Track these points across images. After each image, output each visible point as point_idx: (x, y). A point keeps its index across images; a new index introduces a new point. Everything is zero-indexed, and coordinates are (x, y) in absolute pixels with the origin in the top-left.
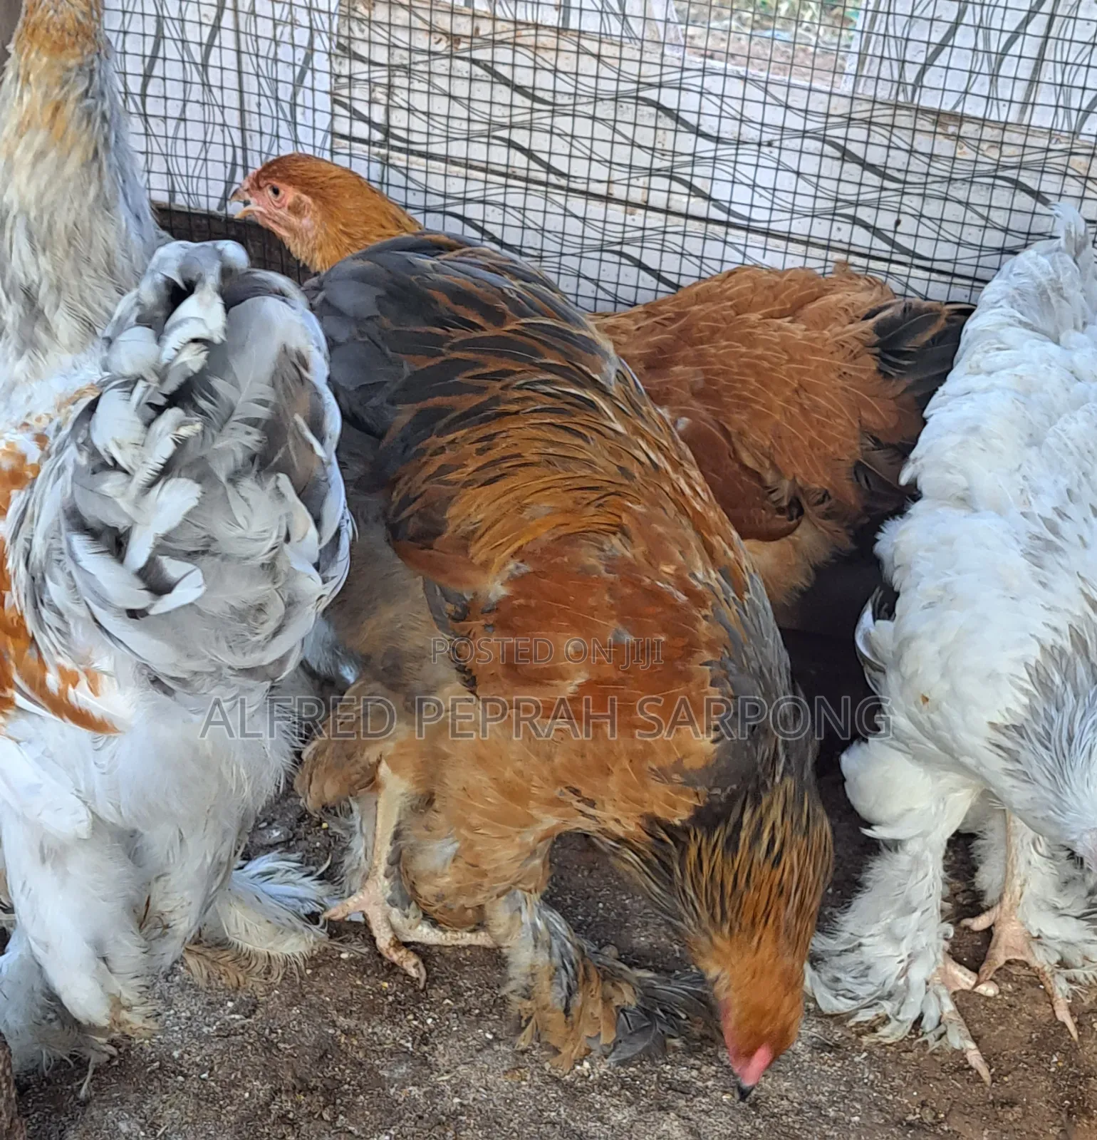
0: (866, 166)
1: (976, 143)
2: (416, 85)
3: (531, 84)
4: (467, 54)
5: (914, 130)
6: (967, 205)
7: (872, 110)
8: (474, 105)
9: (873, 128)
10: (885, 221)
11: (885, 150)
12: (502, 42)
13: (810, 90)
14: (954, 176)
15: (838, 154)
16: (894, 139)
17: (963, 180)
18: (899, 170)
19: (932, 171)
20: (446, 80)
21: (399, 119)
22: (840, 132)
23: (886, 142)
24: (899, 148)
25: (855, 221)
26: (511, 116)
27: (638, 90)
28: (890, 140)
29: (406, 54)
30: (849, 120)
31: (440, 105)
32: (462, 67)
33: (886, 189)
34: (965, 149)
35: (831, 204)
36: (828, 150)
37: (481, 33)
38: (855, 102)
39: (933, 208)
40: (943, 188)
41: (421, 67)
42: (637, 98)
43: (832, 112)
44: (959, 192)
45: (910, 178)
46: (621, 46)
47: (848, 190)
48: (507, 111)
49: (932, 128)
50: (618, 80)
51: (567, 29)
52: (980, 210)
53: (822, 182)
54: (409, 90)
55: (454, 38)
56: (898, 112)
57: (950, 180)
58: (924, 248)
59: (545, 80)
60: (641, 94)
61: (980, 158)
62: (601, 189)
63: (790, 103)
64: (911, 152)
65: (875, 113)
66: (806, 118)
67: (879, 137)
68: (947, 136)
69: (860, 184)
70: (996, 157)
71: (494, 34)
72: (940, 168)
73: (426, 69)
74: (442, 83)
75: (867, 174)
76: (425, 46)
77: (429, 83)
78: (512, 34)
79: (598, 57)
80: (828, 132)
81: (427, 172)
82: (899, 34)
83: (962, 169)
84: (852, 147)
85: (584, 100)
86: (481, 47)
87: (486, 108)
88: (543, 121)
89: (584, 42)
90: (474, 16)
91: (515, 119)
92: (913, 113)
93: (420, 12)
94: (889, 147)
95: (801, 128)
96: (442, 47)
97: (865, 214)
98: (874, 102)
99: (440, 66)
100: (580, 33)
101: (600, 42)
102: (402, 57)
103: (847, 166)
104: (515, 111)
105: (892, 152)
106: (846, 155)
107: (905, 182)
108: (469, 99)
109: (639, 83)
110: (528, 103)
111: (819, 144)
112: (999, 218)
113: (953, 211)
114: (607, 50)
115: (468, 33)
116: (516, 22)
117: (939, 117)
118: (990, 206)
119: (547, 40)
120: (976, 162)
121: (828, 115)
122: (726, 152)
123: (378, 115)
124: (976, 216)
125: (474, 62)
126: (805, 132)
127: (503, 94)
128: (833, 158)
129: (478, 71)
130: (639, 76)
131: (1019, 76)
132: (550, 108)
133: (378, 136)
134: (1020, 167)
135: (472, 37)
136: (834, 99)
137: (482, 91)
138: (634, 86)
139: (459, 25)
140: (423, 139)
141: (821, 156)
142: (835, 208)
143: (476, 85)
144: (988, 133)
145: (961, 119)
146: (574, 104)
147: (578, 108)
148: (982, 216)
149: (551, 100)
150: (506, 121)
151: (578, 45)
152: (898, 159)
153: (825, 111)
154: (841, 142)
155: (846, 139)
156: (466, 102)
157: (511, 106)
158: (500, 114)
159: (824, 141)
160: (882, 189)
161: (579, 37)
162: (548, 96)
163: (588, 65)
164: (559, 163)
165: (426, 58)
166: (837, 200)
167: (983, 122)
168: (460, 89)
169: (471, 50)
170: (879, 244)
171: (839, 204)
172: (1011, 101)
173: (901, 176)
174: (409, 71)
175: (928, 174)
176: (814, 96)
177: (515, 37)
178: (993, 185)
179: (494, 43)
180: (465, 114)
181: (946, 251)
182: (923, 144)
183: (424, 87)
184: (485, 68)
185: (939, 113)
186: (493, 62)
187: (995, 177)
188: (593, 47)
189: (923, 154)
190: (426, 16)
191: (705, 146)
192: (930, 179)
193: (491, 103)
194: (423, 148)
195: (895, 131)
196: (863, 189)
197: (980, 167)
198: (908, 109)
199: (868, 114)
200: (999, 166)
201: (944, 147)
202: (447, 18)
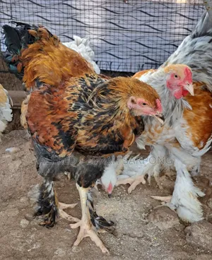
0: (111, 11)
1: (132, 4)
2: (17, 6)
3: (40, 3)
5: (119, 3)
6: (132, 16)
9: (111, 4)
10: (116, 22)
11: (114, 8)
18: (118, 11)
19: (124, 11)
21: (14, 14)
22: (105, 5)
24: (117, 7)
28: (115, 6)
30: (106, 3)
31: (22, 10)
34: (130, 5)
36: (103, 9)
39: (126, 18)
40: (127, 14)
44: (130, 14)
47: (108, 17)
53: (103, 16)
54: (15, 8)
57: (128, 12)
58: (125, 26)
59: (43, 2)
62: (58, 23)
64: (119, 7)
66: (97, 3)
68: (126, 3)
72: (126, 10)
73: (18, 3)
74: (22, 5)
75: (111, 13)
80: (102, 6)
83: (130, 10)
84: (107, 8)
85: (52, 5)
91: (38, 11)
97: (112, 21)
99: (21, 2)
103: (107, 12)
104: (38, 9)
106: (107, 10)
107: (119, 14)
108: (28, 8)
111: (101, 8)
112: (139, 18)
113: (130, 18)
118: (137, 16)
121: (102, 2)
122: (82, 12)
123: (9, 13)
126: (97, 6)
128: (104, 11)
129: (29, 2)
132: (45, 8)
133: (10, 18)
134: (141, 8)
143: (29, 5)
147: (51, 7)
148: (135, 18)
152: (117, 9)
154: (105, 7)
158: (35, 10)
160: (115, 15)
162: (44, 5)
164: (48, 19)
166: (106, 19)
168: (26, 6)
170: (116, 27)
174: (15, 4)
178: (137, 12)
180: (27, 11)
181: (129, 26)
182: (121, 5)
183: (19, 7)
187: (137, 10)
189: (122, 7)
191: (78, 11)
193: (33, 8)
195: (115, 4)
196: (111, 16)
197: (133, 9)
200: (137, 8)
201: (126, 6)
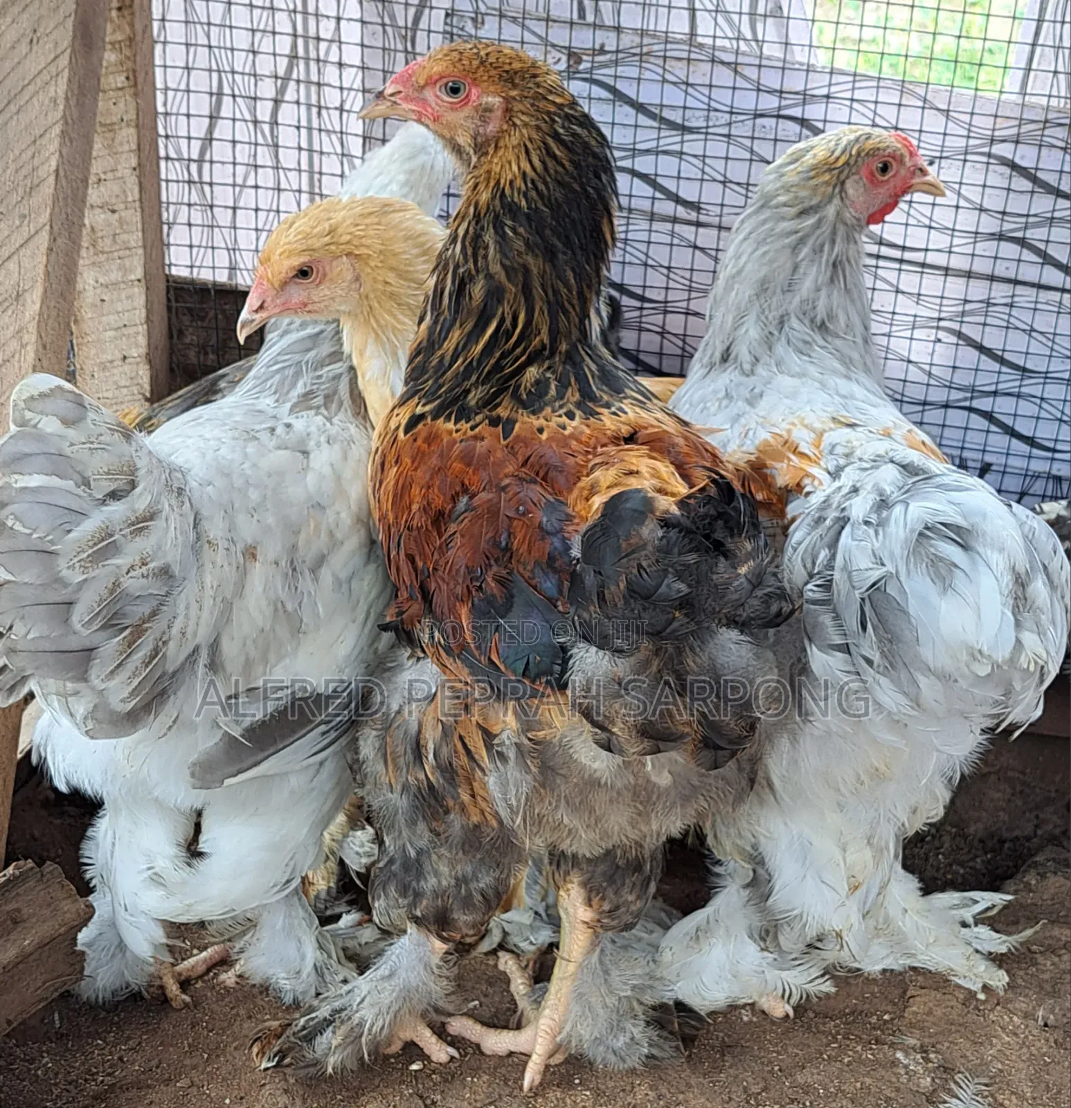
3: (657, 102)
25: (1023, 244)
55: (574, 56)
89: (718, 54)
96: (561, 68)
110: (653, 123)
125: (594, 81)
127: (626, 114)
135: (593, 53)
137: (603, 115)
151: (713, 56)
157: (635, 126)
161: (713, 48)
169: (592, 69)
184: (607, 88)
186: (615, 78)
190: (541, 33)
202: (566, 32)
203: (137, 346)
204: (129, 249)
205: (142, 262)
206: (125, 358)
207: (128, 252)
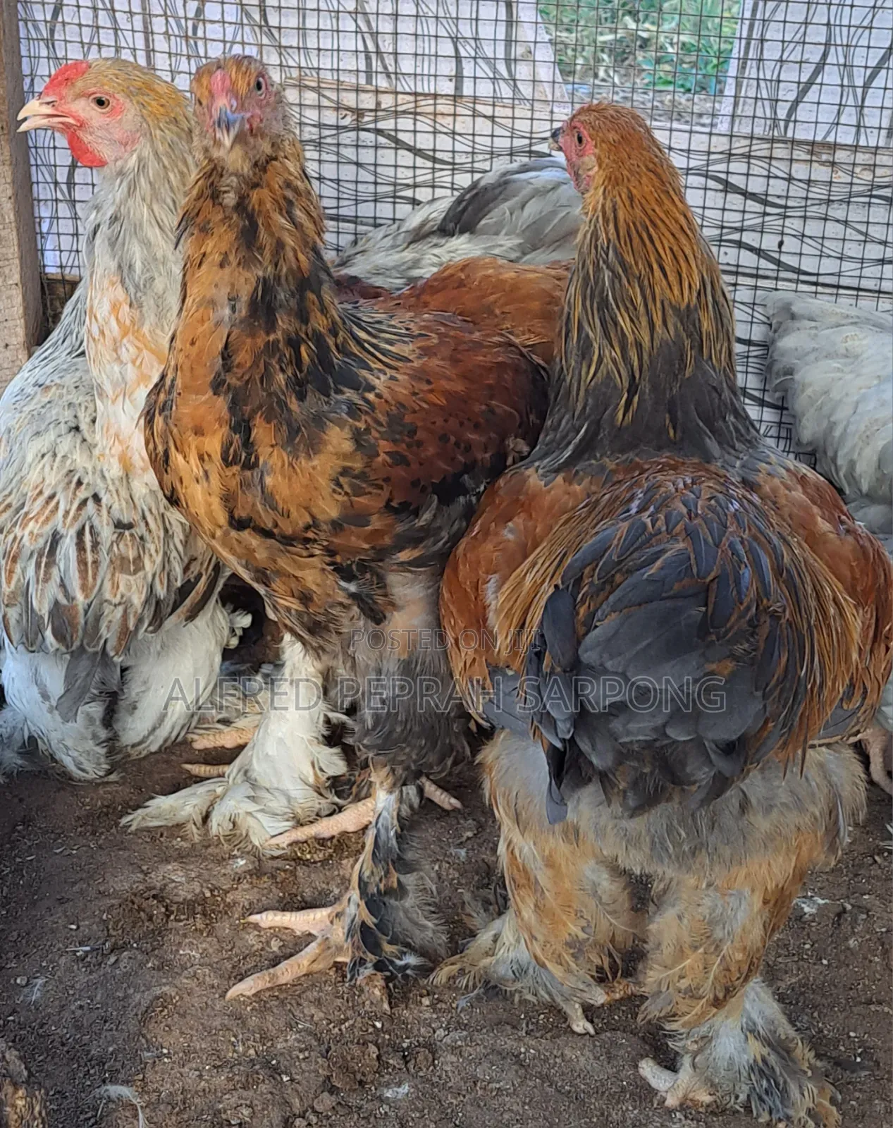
0: (746, 194)
1: (850, 168)
2: (325, 157)
3: (431, 147)
4: (372, 126)
5: (791, 160)
6: (846, 223)
7: (750, 146)
8: (379, 170)
9: (752, 161)
10: (769, 242)
11: (764, 180)
12: (404, 112)
13: (691, 132)
14: (831, 198)
15: (721, 187)
16: (773, 169)
17: (841, 200)
18: (779, 197)
19: (811, 195)
20: (354, 150)
22: (722, 167)
23: (765, 173)
24: (777, 177)
25: (740, 245)
26: (414, 177)
27: (531, 145)
28: (769, 171)
29: (315, 130)
30: (729, 156)
31: (348, 172)
32: (367, 137)
33: (769, 214)
34: (840, 173)
35: (718, 232)
36: (711, 184)
37: (383, 106)
38: (734, 139)
39: (813, 228)
40: (823, 209)
41: (329, 140)
42: (530, 152)
43: (712, 150)
44: (838, 212)
45: (790, 203)
46: (513, 108)
47: (733, 218)
48: (410, 173)
49: (808, 157)
50: (512, 137)
51: (462, 96)
52: (858, 226)
53: (708, 213)
54: (320, 161)
55: (359, 112)
56: (775, 145)
57: (829, 202)
58: (808, 265)
59: (444, 142)
60: (534, 148)
61: (855, 181)
63: (672, 146)
64: (790, 179)
65: (754, 148)
66: (688, 158)
67: (758, 168)
68: (822, 163)
69: (744, 212)
70: (870, 178)
71: (396, 106)
72: (818, 192)
73: (335, 142)
74: (349, 153)
75: (749, 202)
76: (332, 121)
77: (338, 154)
78: (412, 105)
79: (492, 118)
80: (710, 168)
81: (338, 233)
82: (768, 77)
83: (839, 192)
84: (733, 179)
85: (481, 157)
86: (384, 119)
87: (391, 171)
88: (443, 179)
89: (478, 107)
90: (377, 92)
91: (418, 180)
92: (789, 145)
93: (327, 93)
94: (769, 177)
95: (685, 166)
96: (347, 121)
97: (748, 238)
98: (752, 138)
99: (349, 137)
100: (475, 99)
101: (494, 105)
102: (310, 133)
103: (730, 196)
104: (418, 172)
105: (772, 181)
106: (728, 187)
107: (786, 207)
108: (376, 165)
109: (531, 138)
110: (429, 164)
111: (702, 180)
112: (877, 232)
113: (833, 229)
114: (500, 112)
115: (373, 107)
116: (416, 94)
117: (813, 147)
118: (868, 223)
119: (444, 107)
120: (851, 184)
121: (709, 153)
124: (854, 232)
125: (379, 132)
126: (688, 169)
127: (406, 158)
128: (716, 190)
129: (382, 140)
130: (531, 133)
131: (885, 105)
132: (450, 167)
135: (376, 110)
136: (714, 138)
137: (387, 156)
138: (527, 141)
139: (362, 101)
140: (334, 203)
141: (705, 189)
142: (721, 235)
143: (380, 152)
144: (861, 158)
145: (834, 147)
146: (473, 162)
147: (476, 165)
148: (860, 232)
149: (451, 160)
150: (410, 182)
151: (474, 110)
152: (778, 187)
153: (706, 149)
154: (723, 176)
155: (728, 173)
156: (372, 168)
157: (414, 167)
158: (405, 175)
159: (707, 177)
160: (765, 214)
161: (474, 103)
162: (447, 157)
163: (483, 126)
165: (334, 132)
166: (723, 227)
167: (855, 148)
168: (367, 156)
169: (376, 121)
170: (764, 263)
171: (725, 231)
172: (880, 128)
173: (782, 202)
174: (319, 144)
175: (807, 198)
176: (695, 137)
177: (416, 107)
178: (869, 203)
179: (396, 114)
180: (372, 179)
181: (829, 266)
182: (800, 171)
183: (334, 158)
184: (388, 137)
185: (813, 143)
186: (396, 130)
187: (871, 196)
188: (488, 111)
189: (800, 180)
190: (333, 96)
192: (809, 202)
193: (396, 166)
194: (334, 211)
195: (774, 162)
196: (747, 216)
197: (855, 188)
198: (785, 142)
199: (747, 149)
200: (873, 186)
201: (821, 173)
202: (353, 96)
203: (16, 336)
204: (8, 260)
205: (19, 269)
206: (7, 345)
207: (7, 263)
